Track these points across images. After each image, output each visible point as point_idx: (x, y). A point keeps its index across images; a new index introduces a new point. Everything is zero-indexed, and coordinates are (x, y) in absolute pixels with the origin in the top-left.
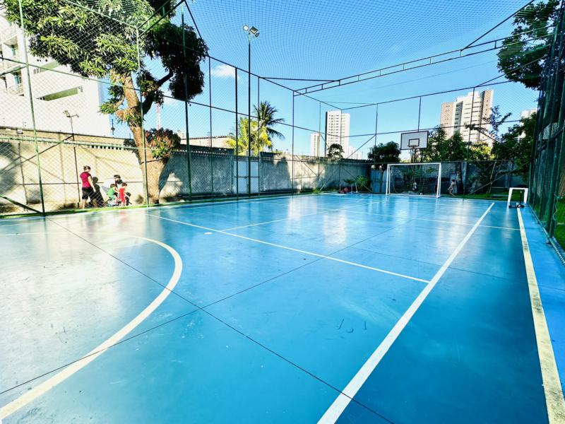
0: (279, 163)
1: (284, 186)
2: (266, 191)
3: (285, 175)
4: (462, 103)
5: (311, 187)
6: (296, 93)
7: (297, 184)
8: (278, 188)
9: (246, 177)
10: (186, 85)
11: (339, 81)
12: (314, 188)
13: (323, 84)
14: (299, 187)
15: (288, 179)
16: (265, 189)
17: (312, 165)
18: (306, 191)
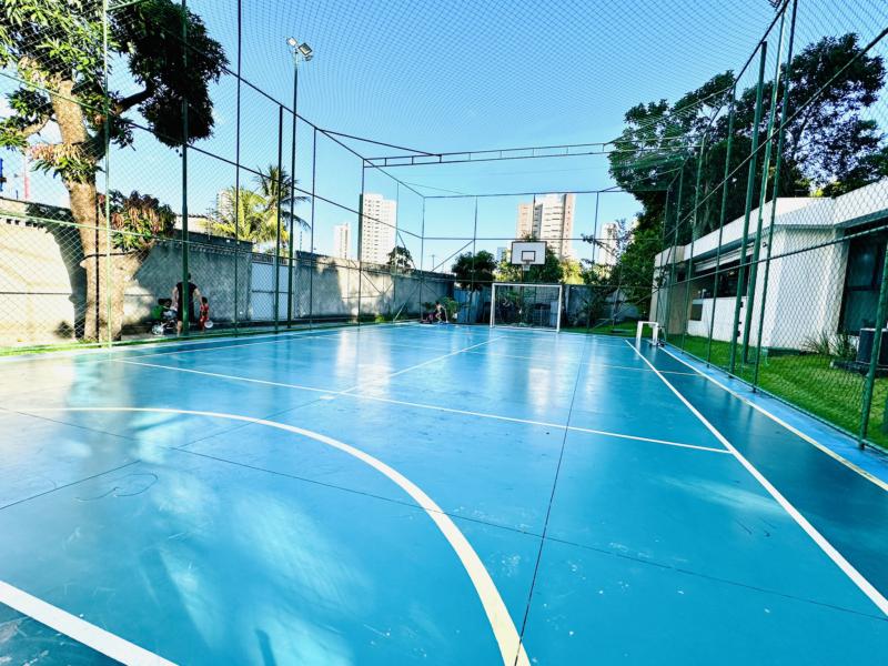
0: (325, 270)
1: (333, 309)
2: (305, 317)
3: (334, 291)
4: (541, 206)
5: (373, 312)
6: (366, 164)
7: (351, 306)
8: (324, 312)
9: (272, 292)
10: (185, 118)
11: (440, 155)
12: (377, 313)
13: (416, 157)
14: (355, 312)
15: (339, 298)
16: (303, 313)
17: (374, 277)
18: (366, 319)
